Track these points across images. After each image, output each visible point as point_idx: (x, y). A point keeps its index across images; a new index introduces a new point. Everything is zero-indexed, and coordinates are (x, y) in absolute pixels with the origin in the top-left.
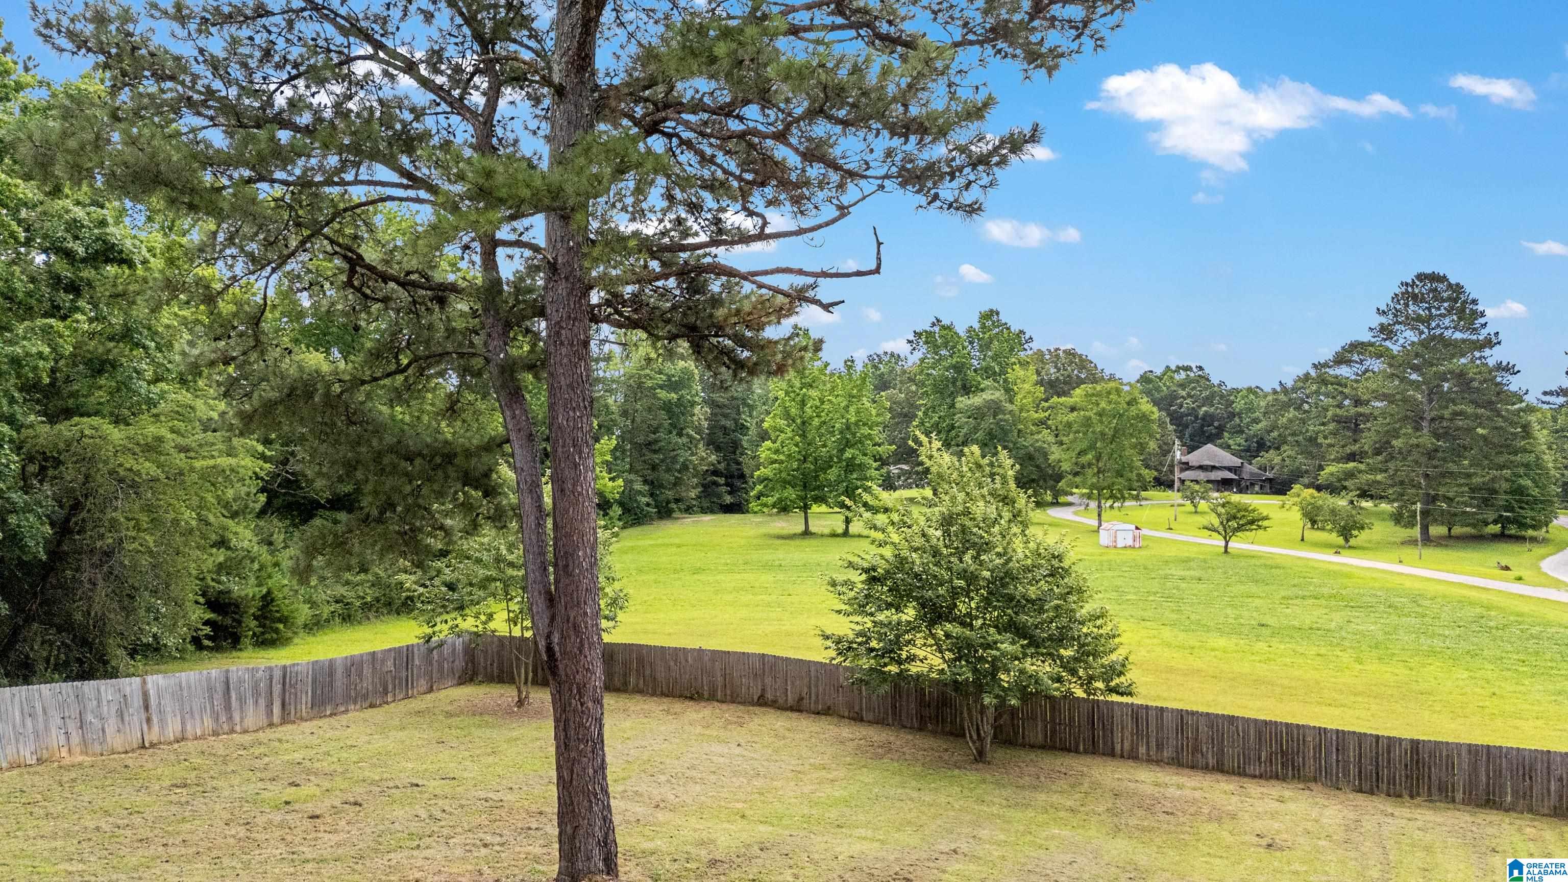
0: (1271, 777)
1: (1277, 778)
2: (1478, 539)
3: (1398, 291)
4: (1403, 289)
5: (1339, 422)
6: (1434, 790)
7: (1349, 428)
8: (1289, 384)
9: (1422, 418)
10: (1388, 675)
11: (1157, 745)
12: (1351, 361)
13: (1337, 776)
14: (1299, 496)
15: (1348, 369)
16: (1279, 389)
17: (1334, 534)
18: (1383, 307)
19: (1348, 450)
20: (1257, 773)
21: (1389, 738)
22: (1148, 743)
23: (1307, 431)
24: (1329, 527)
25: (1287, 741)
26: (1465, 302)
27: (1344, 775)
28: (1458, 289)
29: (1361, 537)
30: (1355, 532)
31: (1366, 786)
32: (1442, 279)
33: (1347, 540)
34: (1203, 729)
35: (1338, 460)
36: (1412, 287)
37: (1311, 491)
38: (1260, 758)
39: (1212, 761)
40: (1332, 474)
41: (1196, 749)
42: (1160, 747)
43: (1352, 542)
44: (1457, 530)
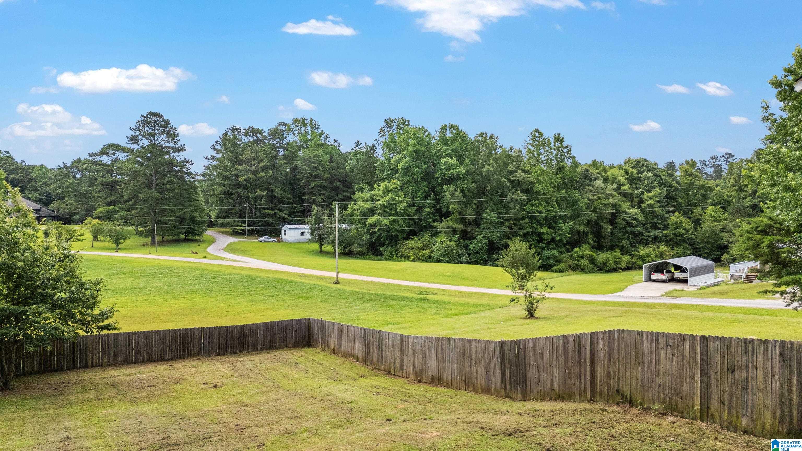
0: (177, 358)
1: (180, 358)
2: (177, 241)
3: (140, 119)
4: (143, 118)
5: (103, 185)
6: (250, 347)
7: (108, 188)
8: (69, 164)
9: (152, 184)
10: (183, 304)
11: (114, 356)
12: (109, 153)
13: (209, 350)
14: (90, 223)
15: (107, 158)
16: (62, 166)
17: (110, 243)
18: (133, 127)
19: (109, 199)
20: (170, 357)
21: (232, 326)
22: (108, 354)
23: (81, 189)
24: (108, 239)
25: (185, 338)
26: (171, 128)
27: (212, 349)
28: (167, 122)
29: (125, 243)
30: (122, 241)
31: (221, 352)
32: (161, 116)
33: (118, 246)
34: (142, 341)
35: (103, 205)
36: (147, 118)
37: (97, 220)
38: (171, 350)
39: (146, 357)
40: (101, 212)
41: (138, 352)
42: (115, 356)
43: (121, 246)
44: (166, 238)
